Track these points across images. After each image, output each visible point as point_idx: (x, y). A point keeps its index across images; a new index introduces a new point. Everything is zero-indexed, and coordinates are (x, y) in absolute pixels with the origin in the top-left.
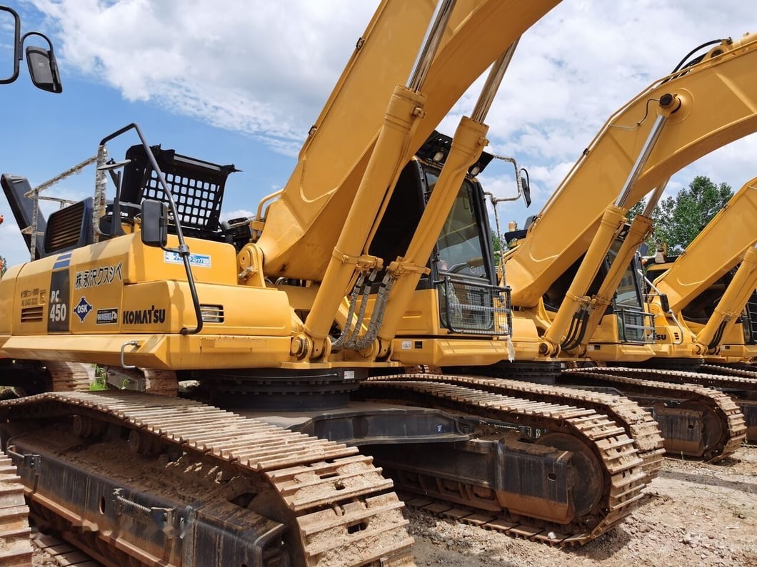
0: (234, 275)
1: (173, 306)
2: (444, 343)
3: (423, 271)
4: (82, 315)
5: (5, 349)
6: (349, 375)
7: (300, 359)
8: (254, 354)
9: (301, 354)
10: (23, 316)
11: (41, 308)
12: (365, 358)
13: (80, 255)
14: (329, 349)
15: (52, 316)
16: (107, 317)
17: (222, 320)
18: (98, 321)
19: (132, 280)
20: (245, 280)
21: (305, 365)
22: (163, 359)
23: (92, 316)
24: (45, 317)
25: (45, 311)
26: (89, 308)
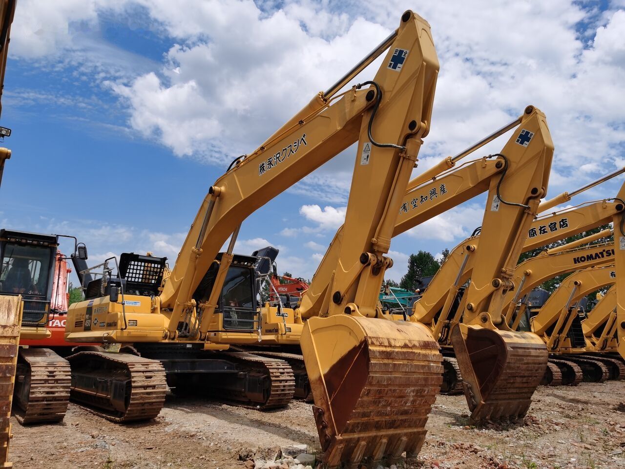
0: (149, 309)
1: (119, 321)
2: (224, 334)
3: (215, 306)
4: (95, 324)
5: (68, 338)
6: (189, 346)
7: (166, 339)
8: (148, 337)
9: (165, 337)
10: (76, 324)
11: (82, 321)
12: (196, 339)
13: (96, 301)
14: (177, 336)
15: (86, 324)
16: (102, 324)
17: (136, 325)
18: (100, 326)
19: (110, 312)
20: (154, 311)
21: (167, 341)
22: (115, 338)
23: (98, 324)
24: (83, 325)
25: (84, 322)
26: (97, 321)
